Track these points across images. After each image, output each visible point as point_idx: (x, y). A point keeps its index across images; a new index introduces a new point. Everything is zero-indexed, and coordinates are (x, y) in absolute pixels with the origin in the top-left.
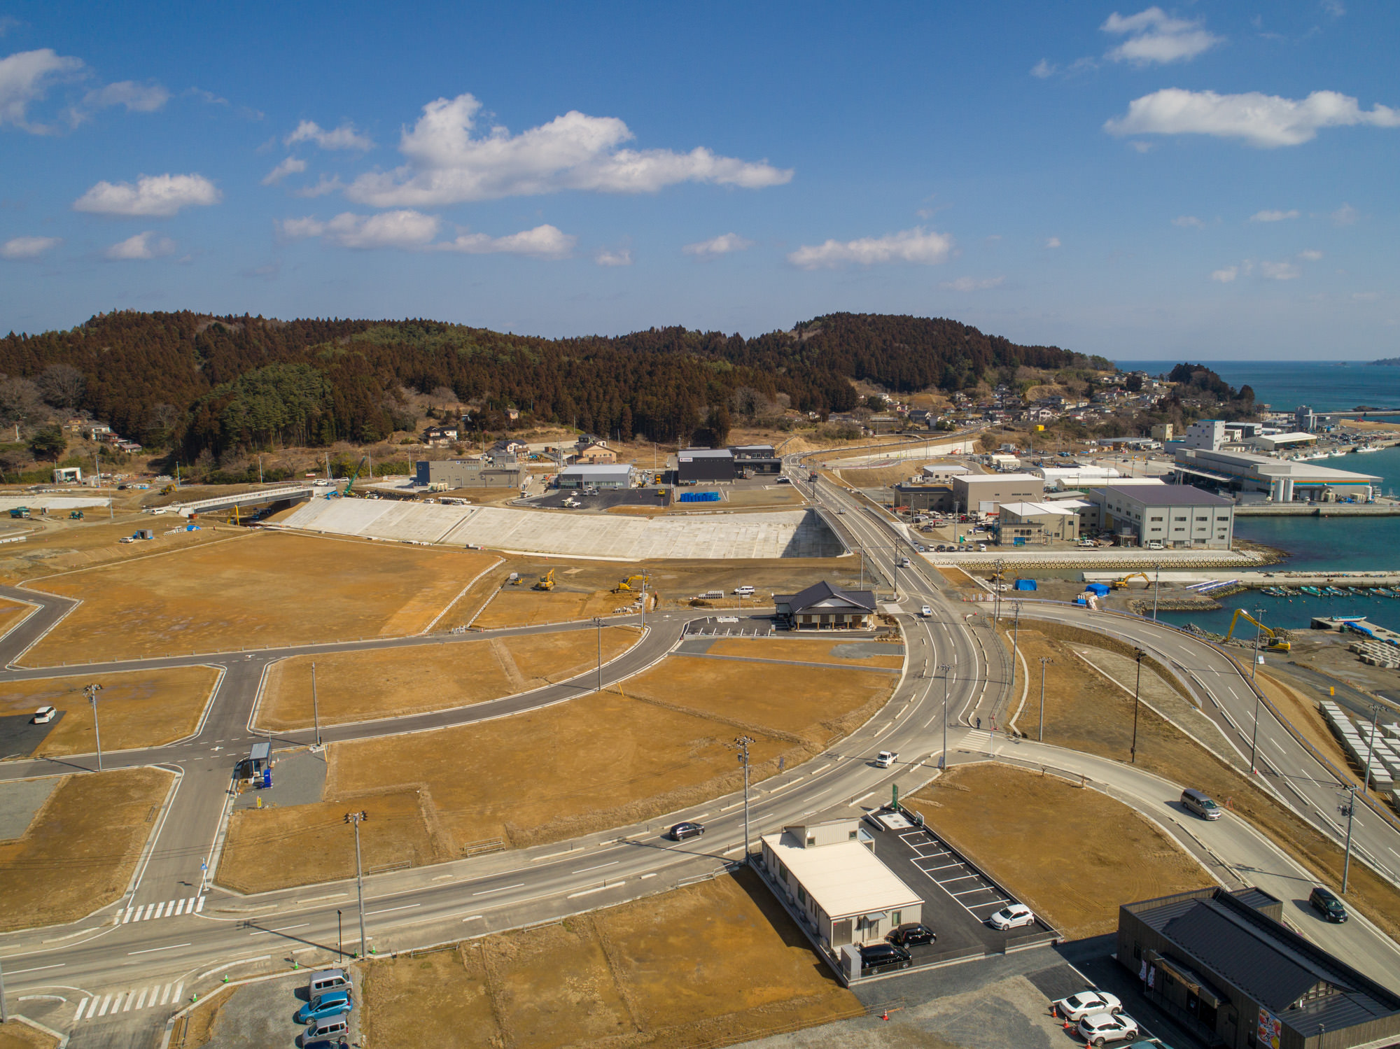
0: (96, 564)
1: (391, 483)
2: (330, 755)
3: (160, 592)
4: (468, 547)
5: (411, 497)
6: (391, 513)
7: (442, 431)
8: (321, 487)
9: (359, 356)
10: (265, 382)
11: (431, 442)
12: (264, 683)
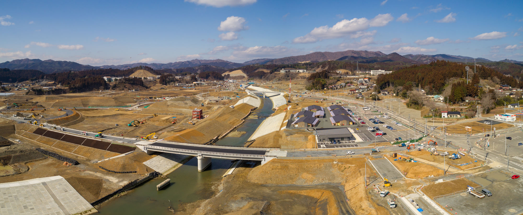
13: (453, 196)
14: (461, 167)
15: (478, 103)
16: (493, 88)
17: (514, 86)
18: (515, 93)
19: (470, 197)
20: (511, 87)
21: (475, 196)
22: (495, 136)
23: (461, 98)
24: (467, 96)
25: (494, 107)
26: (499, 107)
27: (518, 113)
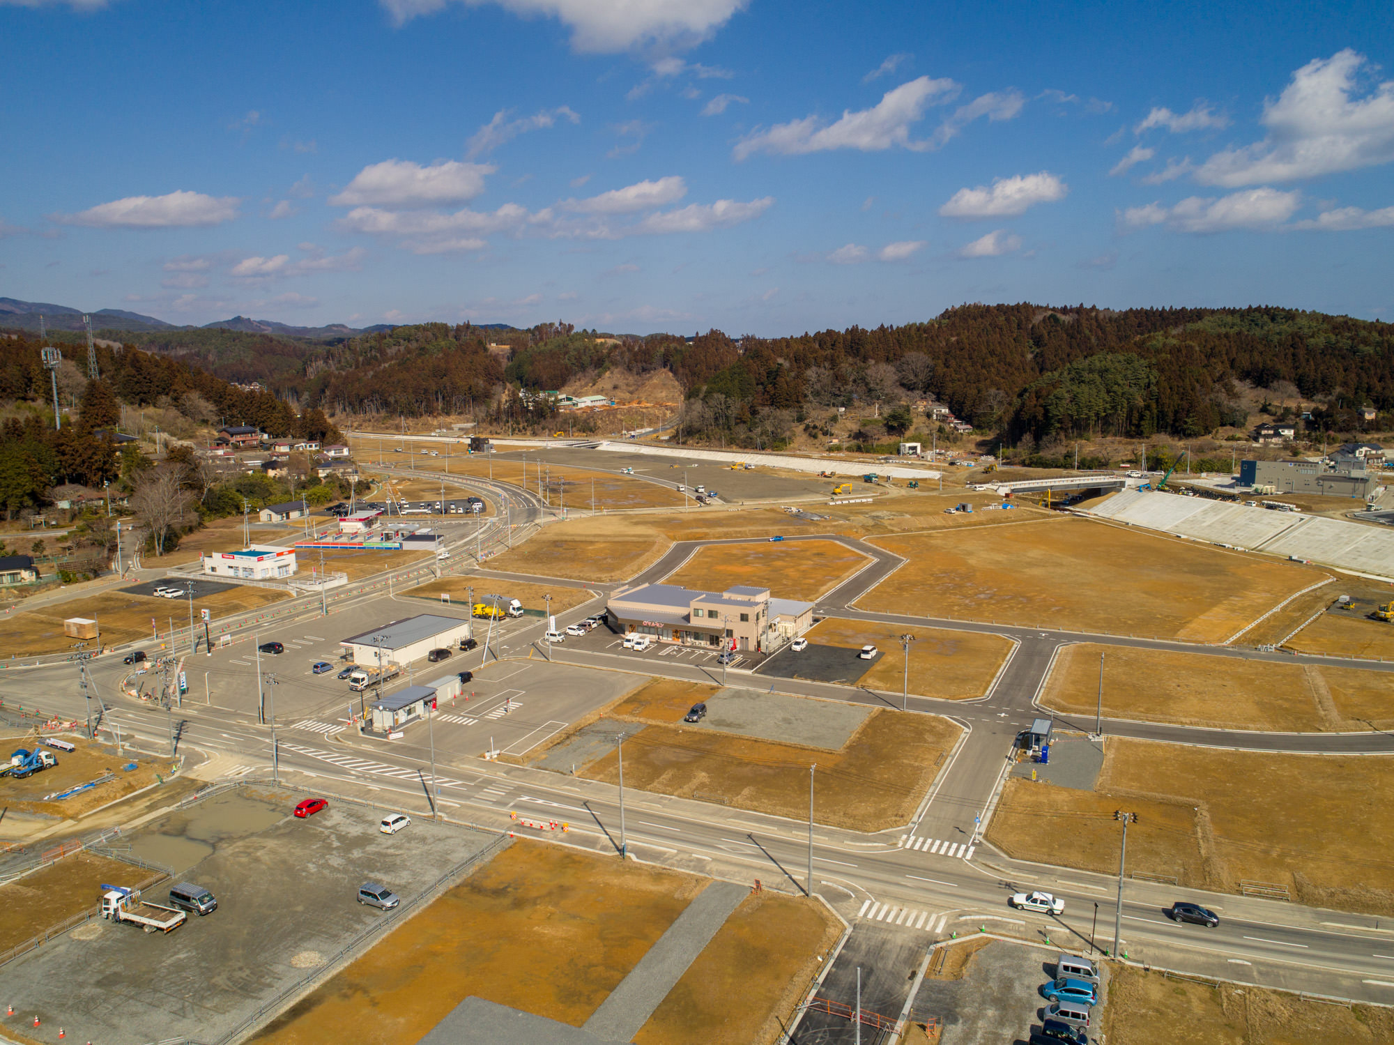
0: (923, 529)
1: (1209, 480)
2: (1108, 748)
3: (972, 561)
4: (1290, 559)
5: (1233, 498)
6: (1205, 512)
7: (1276, 429)
8: (1134, 478)
9: (1191, 347)
10: (1091, 371)
11: (1261, 440)
12: (1053, 663)
13: (38, 951)
14: (63, 805)
15: (121, 512)
16: (186, 443)
17: (283, 429)
18: (284, 459)
19: (119, 935)
20: (266, 436)
21: (142, 926)
22: (210, 645)
23: (33, 495)
24: (61, 482)
25: (194, 524)
26: (220, 521)
27: (304, 543)
